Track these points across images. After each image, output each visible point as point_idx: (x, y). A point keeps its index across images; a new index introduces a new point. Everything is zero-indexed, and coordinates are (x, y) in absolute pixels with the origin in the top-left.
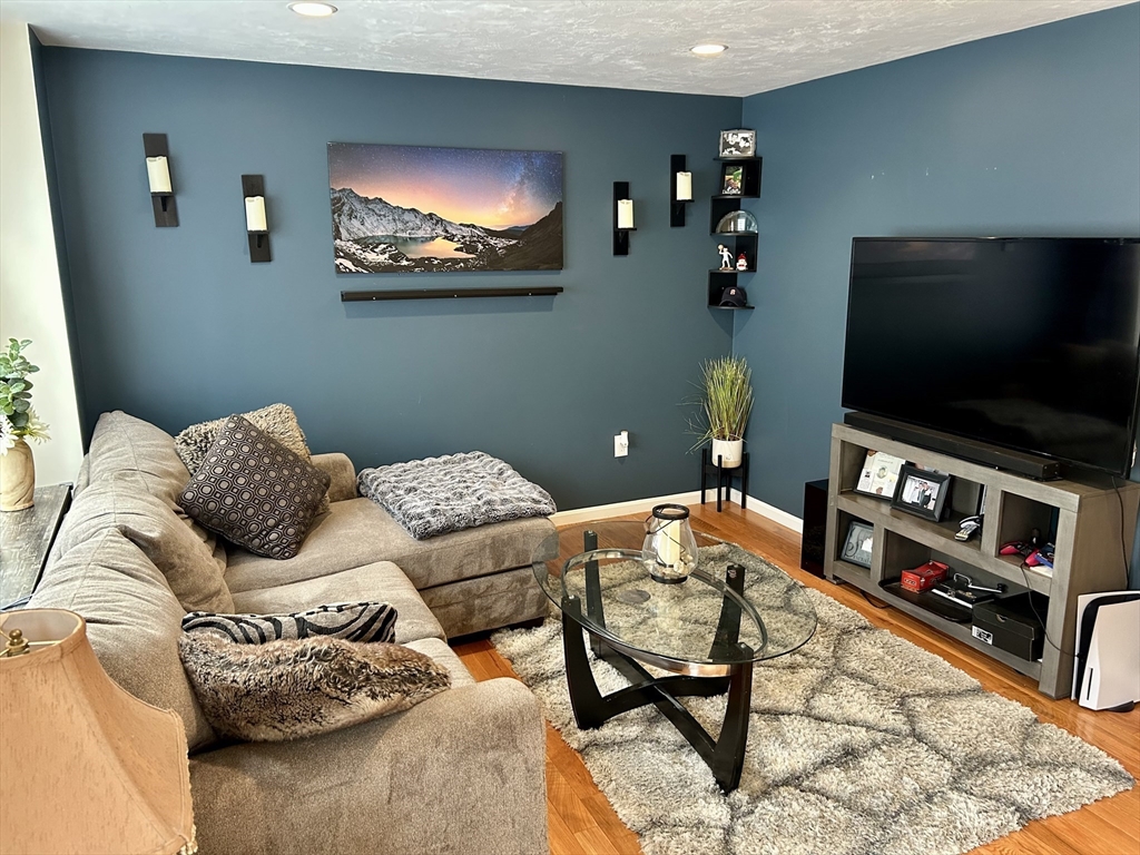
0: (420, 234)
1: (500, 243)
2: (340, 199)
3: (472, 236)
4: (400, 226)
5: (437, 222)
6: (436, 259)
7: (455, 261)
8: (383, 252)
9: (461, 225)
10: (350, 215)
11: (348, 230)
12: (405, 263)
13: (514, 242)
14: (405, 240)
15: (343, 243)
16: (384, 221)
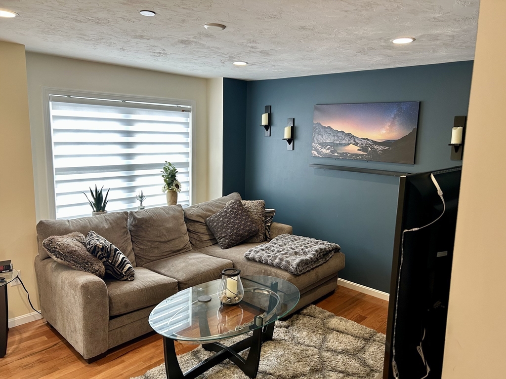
0: (344, 142)
1: (379, 148)
2: (316, 127)
3: (366, 144)
4: (336, 138)
5: (351, 137)
6: (349, 153)
7: (357, 155)
8: (328, 149)
9: (362, 138)
10: (318, 133)
11: (317, 139)
12: (336, 154)
13: (387, 148)
14: (337, 145)
15: (315, 145)
16: (330, 136)
